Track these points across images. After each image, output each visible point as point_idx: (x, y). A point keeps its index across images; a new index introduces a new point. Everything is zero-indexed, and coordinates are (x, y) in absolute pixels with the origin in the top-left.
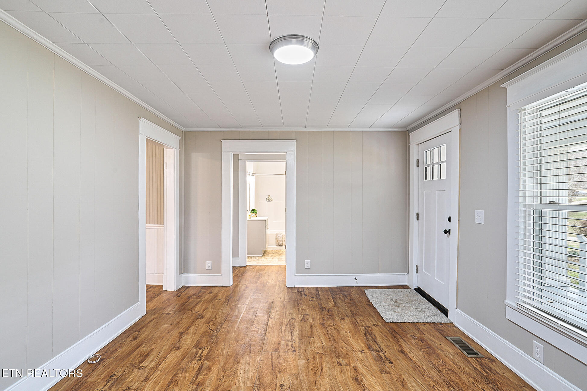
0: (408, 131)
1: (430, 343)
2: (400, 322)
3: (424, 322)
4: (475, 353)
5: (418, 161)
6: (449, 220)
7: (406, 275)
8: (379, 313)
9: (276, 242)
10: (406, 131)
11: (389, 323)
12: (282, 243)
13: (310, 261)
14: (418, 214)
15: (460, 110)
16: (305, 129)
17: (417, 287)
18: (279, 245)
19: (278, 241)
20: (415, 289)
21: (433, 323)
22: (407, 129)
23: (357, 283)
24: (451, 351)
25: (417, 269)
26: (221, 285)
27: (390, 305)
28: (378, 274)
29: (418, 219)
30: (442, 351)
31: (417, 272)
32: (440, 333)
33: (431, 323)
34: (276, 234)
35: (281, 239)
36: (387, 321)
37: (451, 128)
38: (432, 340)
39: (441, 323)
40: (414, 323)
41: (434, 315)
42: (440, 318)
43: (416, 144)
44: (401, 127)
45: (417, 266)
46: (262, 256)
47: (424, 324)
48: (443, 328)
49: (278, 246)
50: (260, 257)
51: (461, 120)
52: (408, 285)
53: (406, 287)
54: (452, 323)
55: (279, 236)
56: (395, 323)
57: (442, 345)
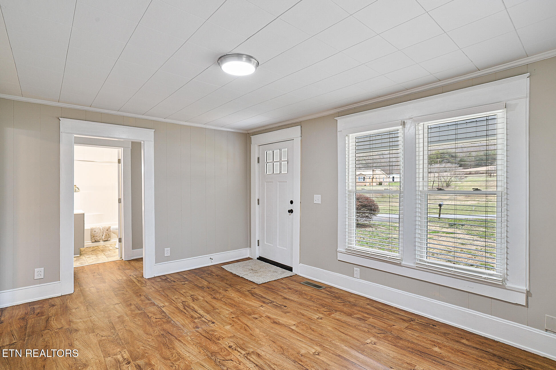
0: (248, 133)
1: (295, 288)
2: (268, 282)
3: (281, 278)
4: (321, 287)
5: (259, 158)
6: (292, 202)
7: (248, 249)
8: (248, 280)
9: (91, 238)
10: (247, 134)
11: (261, 284)
12: (99, 238)
13: (169, 248)
14: (258, 200)
15: (301, 127)
16: (164, 120)
17: (259, 257)
18: (96, 241)
19: (94, 236)
20: (258, 259)
21: (286, 277)
22: (248, 132)
23: (212, 262)
24: (310, 289)
25: (258, 243)
26: (59, 295)
27: (251, 272)
28: (228, 252)
29: (259, 204)
30: (305, 291)
31: (258, 245)
32: (296, 282)
33: (285, 277)
34: (91, 229)
35: (98, 234)
36: (259, 283)
37: (293, 138)
38: (295, 287)
39: (291, 276)
40: (276, 280)
41: (284, 272)
42: (288, 273)
43: (257, 145)
44: (242, 130)
45: (258, 241)
46: (79, 255)
47: (282, 279)
48: (294, 279)
49: (94, 242)
50: (77, 257)
51: (301, 133)
52: (250, 257)
53: (249, 259)
54: (296, 274)
55: (95, 231)
56: (265, 283)
57: (302, 288)
